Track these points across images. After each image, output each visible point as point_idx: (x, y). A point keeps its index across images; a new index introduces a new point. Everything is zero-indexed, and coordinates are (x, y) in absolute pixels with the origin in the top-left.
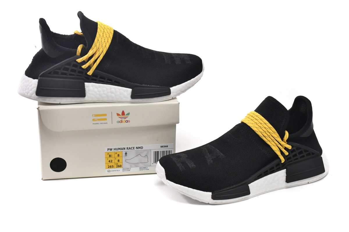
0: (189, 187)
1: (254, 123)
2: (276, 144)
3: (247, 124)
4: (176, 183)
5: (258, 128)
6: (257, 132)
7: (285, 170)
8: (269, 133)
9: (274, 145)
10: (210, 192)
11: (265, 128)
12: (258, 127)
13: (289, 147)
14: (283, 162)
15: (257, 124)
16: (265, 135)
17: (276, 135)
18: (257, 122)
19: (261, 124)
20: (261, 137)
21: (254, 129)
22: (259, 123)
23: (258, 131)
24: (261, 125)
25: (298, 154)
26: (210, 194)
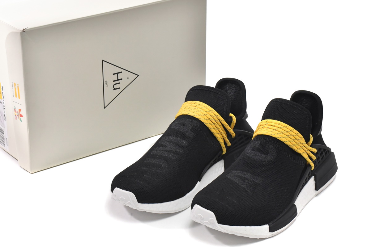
1: (279, 133)
2: (305, 151)
3: (271, 135)
4: (231, 225)
5: (286, 138)
6: (286, 143)
7: (313, 176)
8: (298, 140)
9: (304, 153)
10: (266, 224)
11: (293, 135)
12: (285, 136)
13: (315, 150)
14: (313, 168)
15: (283, 134)
16: (294, 143)
17: (303, 141)
18: (283, 131)
19: (287, 131)
20: (291, 147)
21: (282, 139)
22: (285, 131)
23: (287, 141)
24: (287, 134)
25: (320, 156)
26: (267, 227)
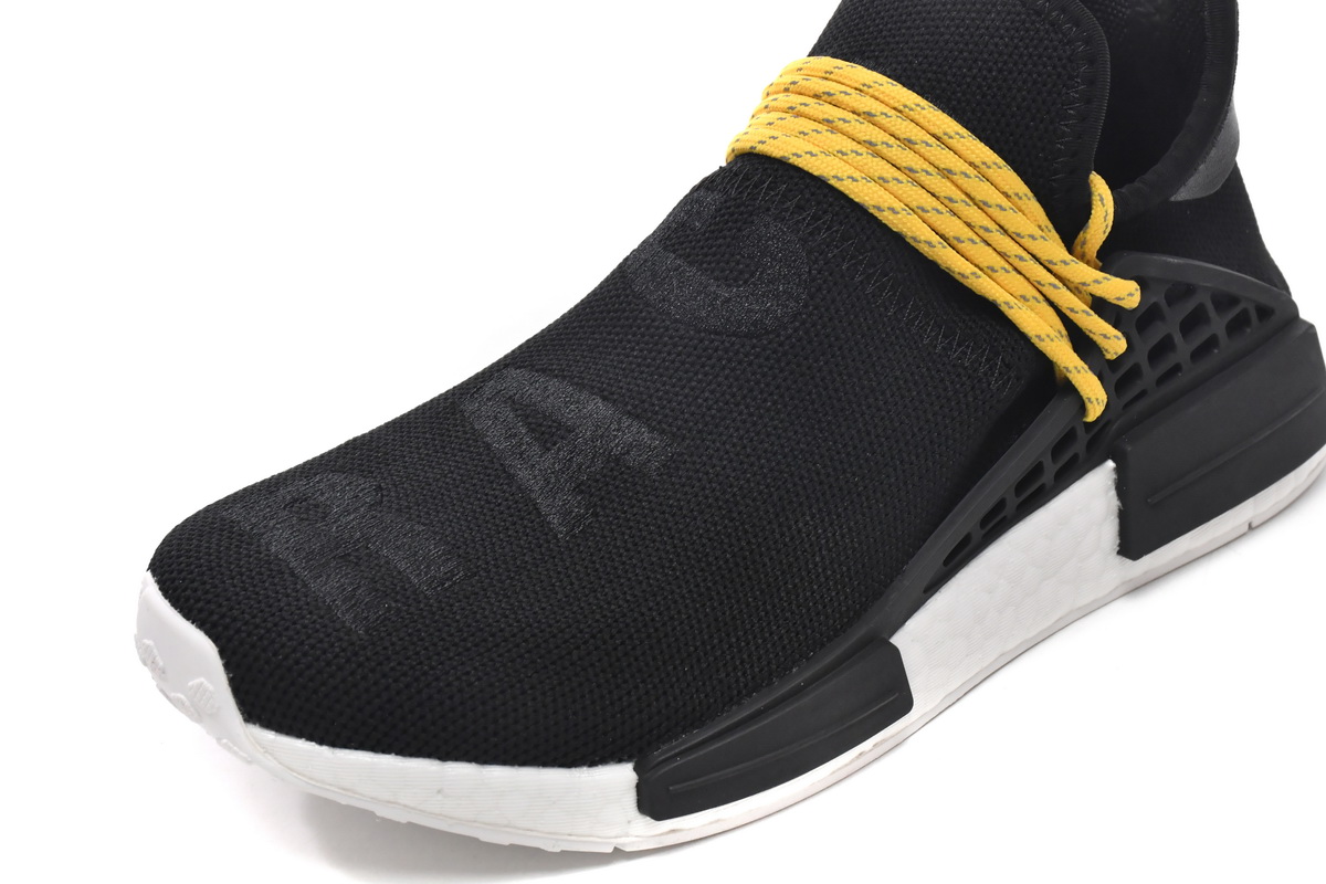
0: (444, 756)
1: (849, 145)
2: (1037, 286)
3: (794, 160)
4: (334, 744)
5: (892, 185)
6: (886, 217)
7: (1110, 464)
8: (982, 206)
9: (1024, 298)
10: (620, 761)
11: (947, 173)
12: (890, 172)
13: (1125, 292)
14: (1095, 411)
15: (878, 154)
16: (954, 227)
17: (1030, 217)
18: (877, 136)
19: (908, 143)
20: (924, 249)
21: (866, 194)
22: (892, 141)
23: (898, 205)
24: (907, 158)
25: (1178, 338)
26: (620, 778)
